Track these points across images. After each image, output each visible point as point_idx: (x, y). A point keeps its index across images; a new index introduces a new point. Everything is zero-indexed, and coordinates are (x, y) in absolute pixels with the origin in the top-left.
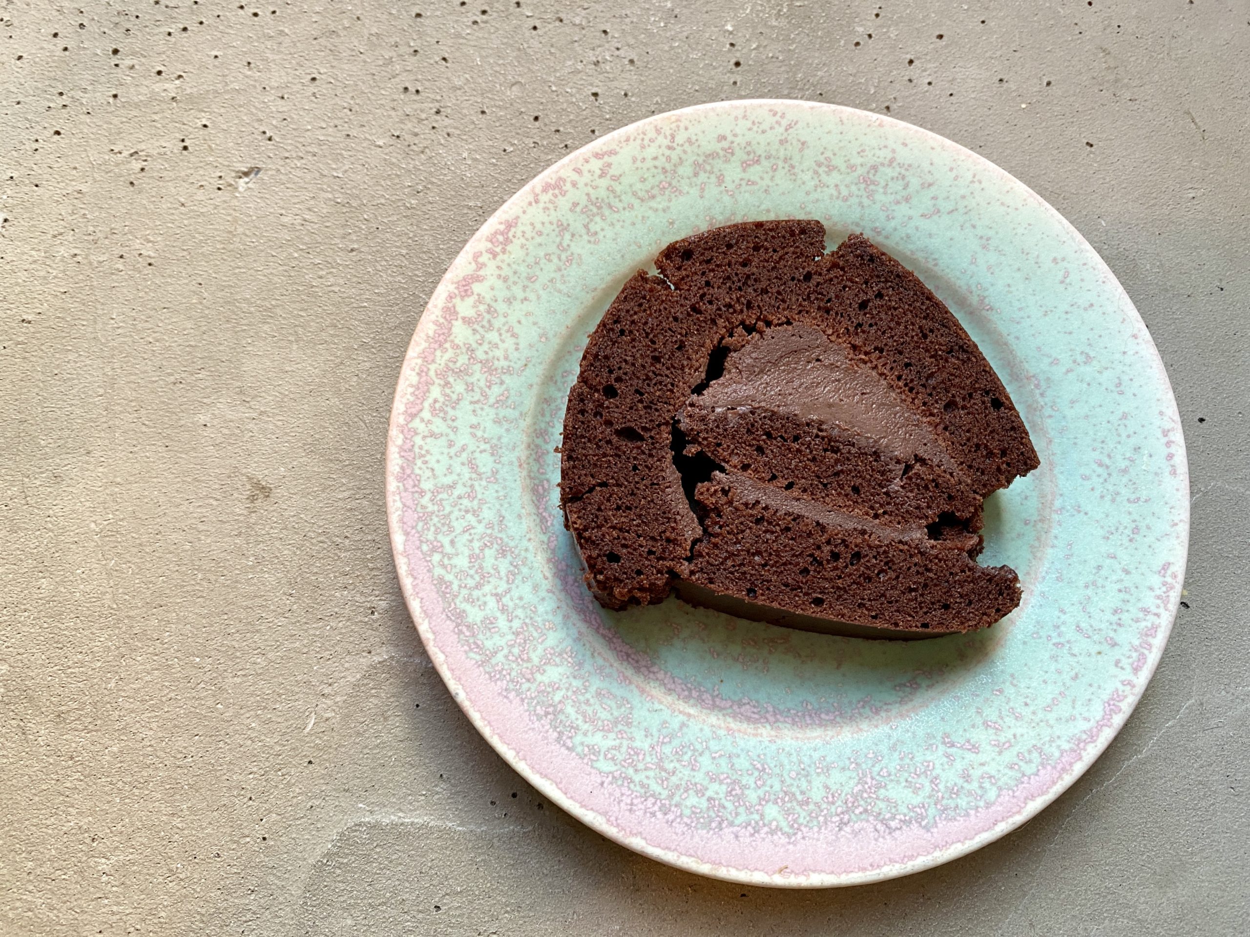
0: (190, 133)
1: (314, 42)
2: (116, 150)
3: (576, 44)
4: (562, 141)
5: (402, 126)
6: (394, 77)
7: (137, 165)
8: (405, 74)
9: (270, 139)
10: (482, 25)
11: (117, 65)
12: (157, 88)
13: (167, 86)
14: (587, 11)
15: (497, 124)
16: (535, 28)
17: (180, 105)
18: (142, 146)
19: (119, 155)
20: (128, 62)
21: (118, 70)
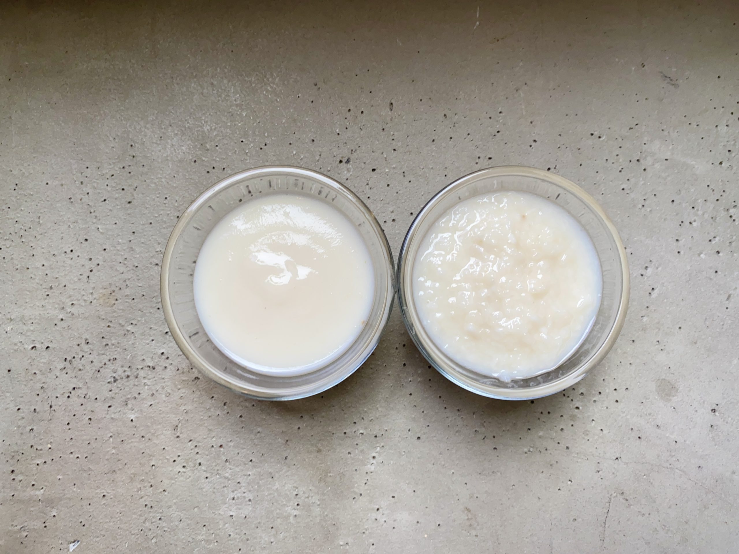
0: (48, 519)
1: (105, 475)
2: (15, 525)
3: (225, 488)
4: (215, 538)
5: (144, 525)
6: (141, 498)
7: (25, 534)
8: (146, 497)
9: (84, 526)
10: (183, 474)
11: (14, 479)
12: (32, 493)
13: (37, 493)
14: (232, 471)
15: (187, 527)
16: (207, 478)
17: (44, 503)
18: (26, 524)
19: (16, 528)
20: (20, 477)
21: (14, 482)
